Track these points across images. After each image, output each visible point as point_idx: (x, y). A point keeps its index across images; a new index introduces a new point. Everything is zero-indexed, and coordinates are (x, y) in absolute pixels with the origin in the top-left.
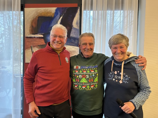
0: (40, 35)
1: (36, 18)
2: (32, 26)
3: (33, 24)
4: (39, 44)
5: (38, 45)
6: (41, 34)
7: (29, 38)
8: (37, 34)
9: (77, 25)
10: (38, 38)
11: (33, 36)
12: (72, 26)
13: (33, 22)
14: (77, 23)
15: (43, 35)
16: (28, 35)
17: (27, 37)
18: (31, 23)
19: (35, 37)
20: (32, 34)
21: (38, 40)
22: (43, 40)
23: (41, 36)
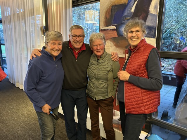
1: (109, 9)
2: (106, 18)
4: (112, 37)
6: (114, 26)
7: (103, 31)
8: (110, 26)
9: (155, 9)
10: (111, 30)
11: (106, 28)
12: (149, 12)
13: (107, 13)
14: (155, 7)
15: (116, 26)
16: (103, 27)
17: (102, 30)
18: (105, 14)
19: (108, 30)
20: (106, 26)
21: (111, 32)
22: (115, 31)
23: (114, 28)
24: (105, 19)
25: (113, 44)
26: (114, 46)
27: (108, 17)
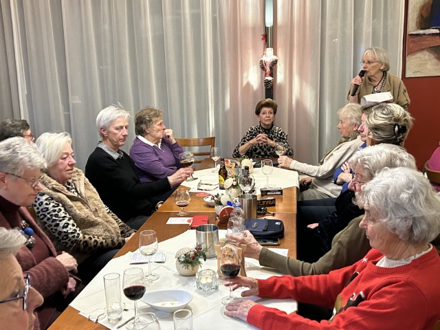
0: (434, 30)
2: (421, 16)
3: (424, 11)
4: (432, 46)
5: (430, 47)
6: (436, 29)
7: (414, 36)
8: (429, 28)
10: (430, 35)
11: (422, 32)
13: (422, 8)
16: (414, 31)
17: (411, 35)
18: (420, 10)
19: (424, 34)
20: (421, 29)
21: (430, 38)
22: (438, 37)
23: (435, 32)
24: (419, 17)
25: (432, 56)
26: (435, 60)
27: (425, 15)
